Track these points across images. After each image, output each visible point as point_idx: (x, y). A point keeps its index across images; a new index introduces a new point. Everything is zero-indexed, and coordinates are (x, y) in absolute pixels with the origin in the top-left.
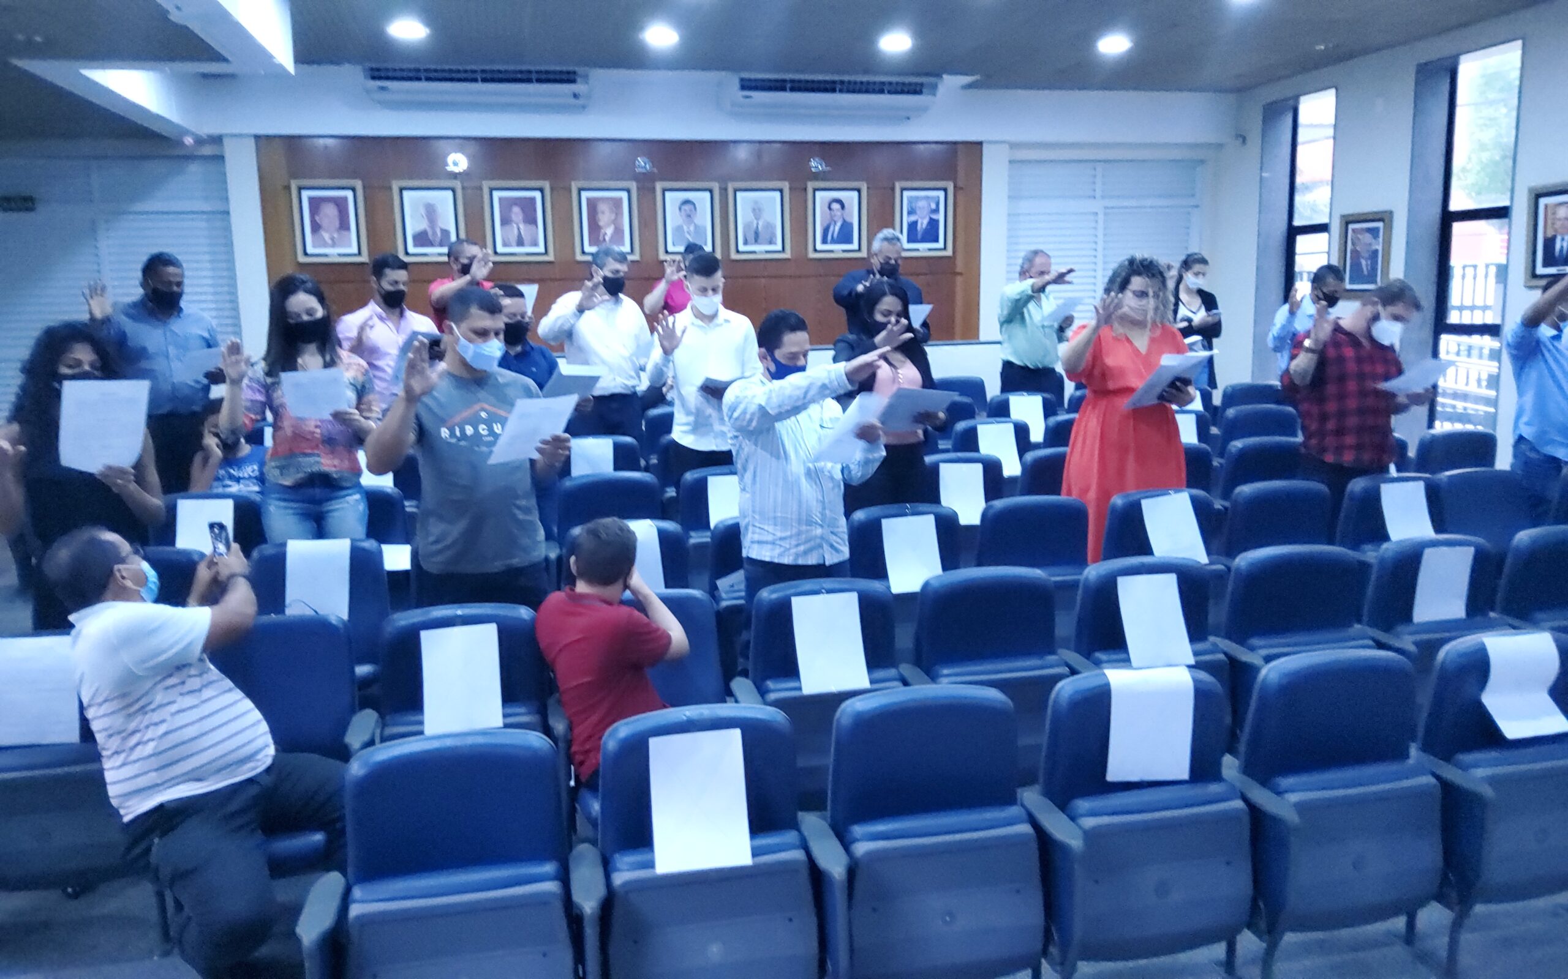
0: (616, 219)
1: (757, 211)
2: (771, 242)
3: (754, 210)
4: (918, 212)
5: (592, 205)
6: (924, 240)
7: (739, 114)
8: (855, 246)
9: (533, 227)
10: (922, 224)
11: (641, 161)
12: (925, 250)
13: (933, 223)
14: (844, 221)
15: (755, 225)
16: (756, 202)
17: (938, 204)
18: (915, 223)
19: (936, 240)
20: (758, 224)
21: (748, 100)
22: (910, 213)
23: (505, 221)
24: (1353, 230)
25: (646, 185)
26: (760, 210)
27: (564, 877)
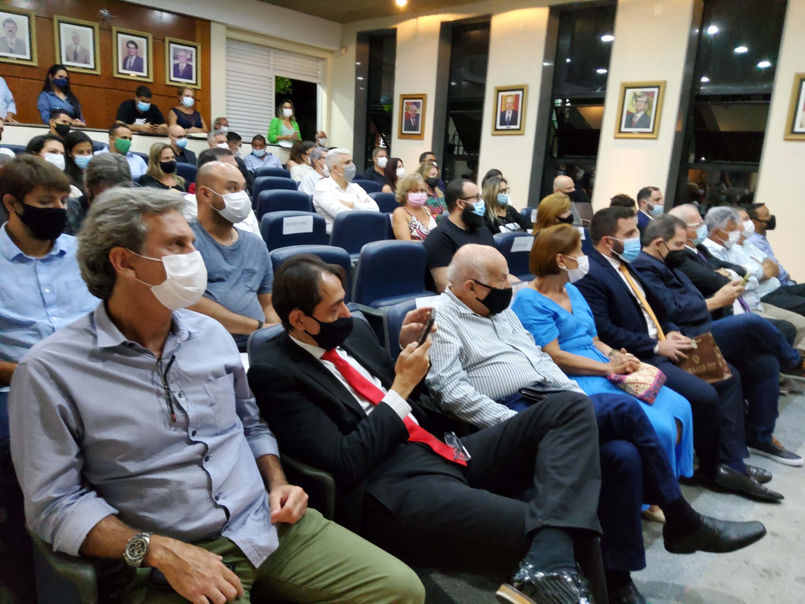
3: (72, 38)
6: (183, 77)
10: (182, 66)
12: (184, 83)
13: (189, 67)
14: (137, 57)
15: (74, 48)
17: (191, 56)
18: (178, 65)
19: (191, 78)
20: (76, 48)
22: (174, 58)
24: (407, 103)
26: (77, 37)
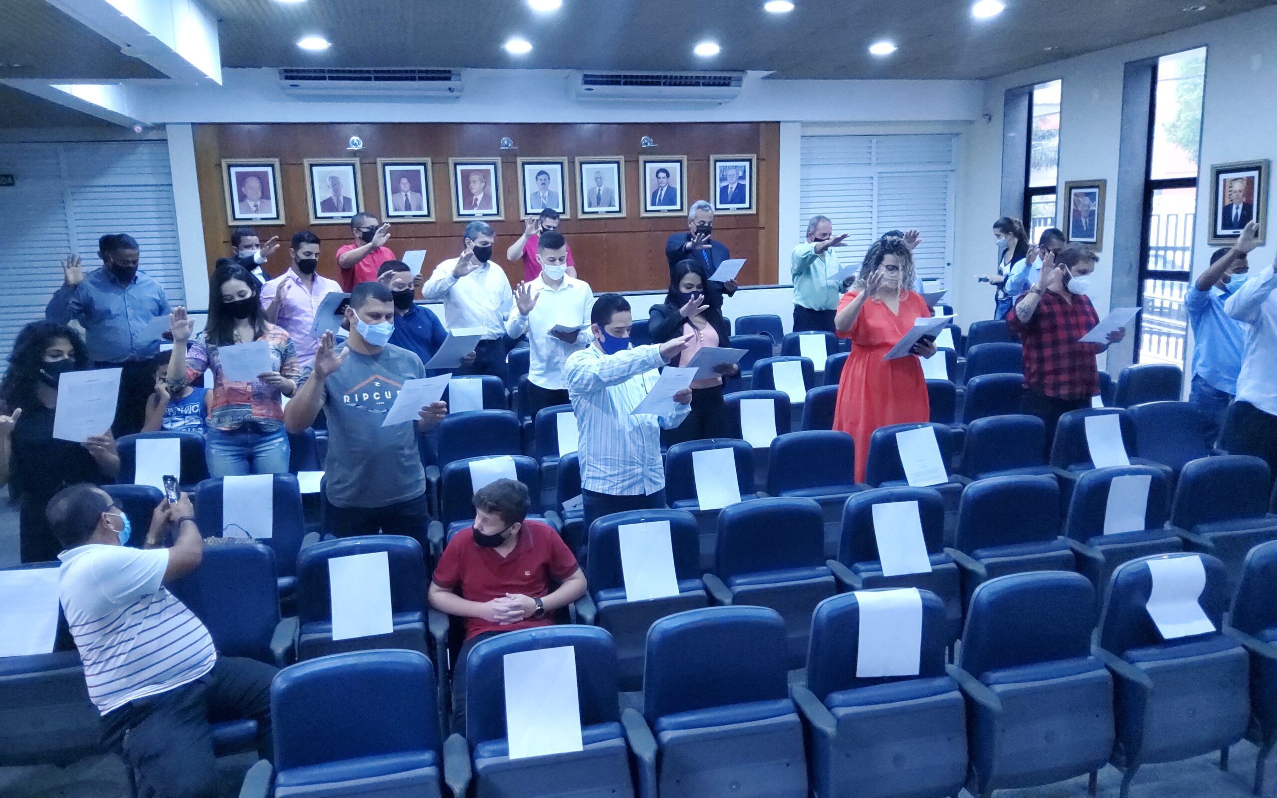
0: (485, 187)
1: (599, 179)
2: (610, 206)
3: (597, 178)
4: (728, 178)
5: (466, 175)
6: (732, 202)
7: (581, 101)
8: (678, 207)
9: (418, 194)
10: (732, 188)
11: (505, 140)
12: (733, 210)
13: (741, 188)
14: (669, 187)
16: (598, 172)
18: (727, 187)
19: (744, 202)
20: (599, 190)
21: (589, 92)
22: (722, 180)
23: (395, 191)
24: (1076, 195)
25: (509, 159)
27: (439, 763)
